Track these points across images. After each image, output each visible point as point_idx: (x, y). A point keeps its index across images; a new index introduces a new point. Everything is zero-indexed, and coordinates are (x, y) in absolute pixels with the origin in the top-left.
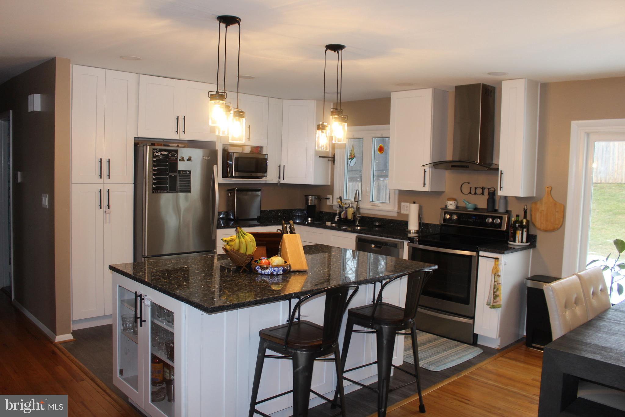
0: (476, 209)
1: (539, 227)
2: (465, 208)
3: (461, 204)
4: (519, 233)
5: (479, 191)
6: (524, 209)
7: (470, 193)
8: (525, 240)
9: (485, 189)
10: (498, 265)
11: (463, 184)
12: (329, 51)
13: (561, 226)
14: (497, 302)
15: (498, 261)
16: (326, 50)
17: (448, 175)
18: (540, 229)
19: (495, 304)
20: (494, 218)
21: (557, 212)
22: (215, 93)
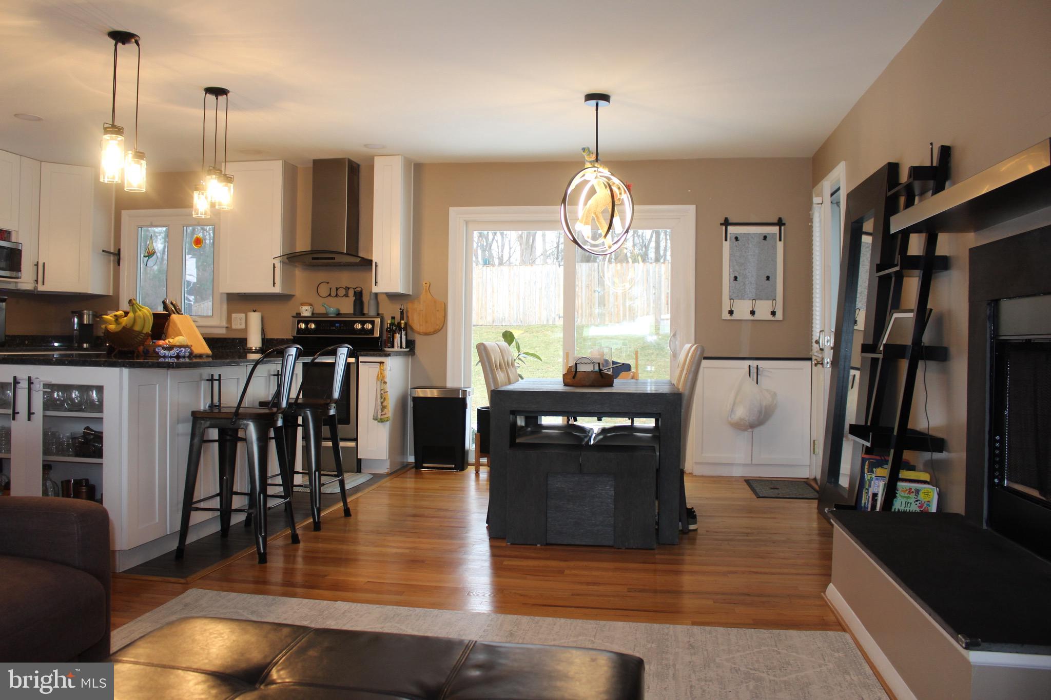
0: (339, 314)
1: (418, 330)
2: (326, 315)
3: (320, 310)
4: (397, 336)
5: (342, 292)
6: (401, 309)
7: (330, 295)
8: (404, 345)
9: (350, 290)
10: (383, 370)
11: (320, 284)
12: (208, 95)
13: (443, 326)
14: (386, 414)
15: (383, 366)
16: (206, 94)
17: (299, 273)
18: (419, 333)
19: (383, 417)
20: (363, 323)
21: (438, 311)
22: (110, 126)
